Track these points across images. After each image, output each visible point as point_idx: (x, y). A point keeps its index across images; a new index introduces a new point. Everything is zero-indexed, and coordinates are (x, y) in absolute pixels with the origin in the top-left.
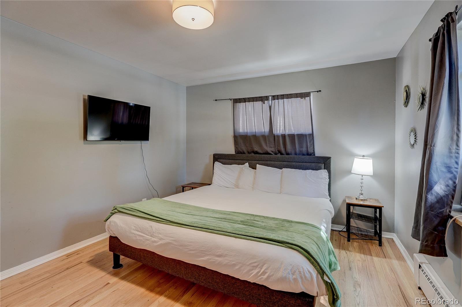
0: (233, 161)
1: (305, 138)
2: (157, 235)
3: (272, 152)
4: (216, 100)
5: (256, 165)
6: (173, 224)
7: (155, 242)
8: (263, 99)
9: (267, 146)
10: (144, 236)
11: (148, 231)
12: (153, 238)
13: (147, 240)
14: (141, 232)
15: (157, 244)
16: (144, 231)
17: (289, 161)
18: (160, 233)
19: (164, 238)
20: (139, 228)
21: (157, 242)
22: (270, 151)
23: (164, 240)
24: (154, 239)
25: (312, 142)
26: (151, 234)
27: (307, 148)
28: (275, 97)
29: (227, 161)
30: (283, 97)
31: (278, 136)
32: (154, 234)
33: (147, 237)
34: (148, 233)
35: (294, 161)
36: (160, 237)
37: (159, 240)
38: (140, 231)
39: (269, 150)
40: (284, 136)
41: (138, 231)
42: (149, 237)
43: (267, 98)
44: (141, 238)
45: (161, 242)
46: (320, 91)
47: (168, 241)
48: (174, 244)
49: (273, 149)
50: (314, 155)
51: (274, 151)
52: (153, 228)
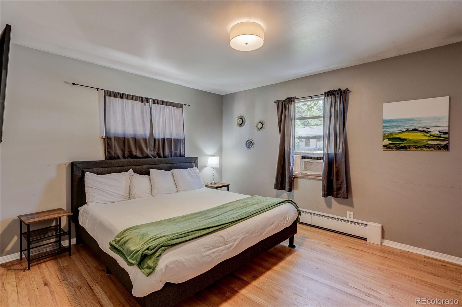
0: (110, 169)
1: (179, 142)
2: (230, 239)
3: (152, 155)
4: (74, 84)
5: (149, 170)
6: (238, 222)
7: (231, 246)
8: (143, 100)
9: (147, 149)
10: (219, 250)
11: (220, 242)
12: (227, 244)
13: (223, 250)
14: (214, 248)
15: (233, 247)
16: (217, 245)
17: (171, 162)
18: (232, 236)
19: (237, 238)
20: (211, 245)
21: (233, 245)
22: (150, 155)
23: (238, 239)
24: (228, 246)
25: (184, 146)
26: (224, 243)
27: (180, 150)
28: (155, 102)
29: (103, 170)
30: (163, 103)
31: (159, 140)
32: (227, 241)
33: (221, 249)
34: (221, 244)
35: (174, 163)
36: (234, 239)
37: (234, 242)
38: (212, 248)
39: (149, 153)
40: (164, 140)
41: (209, 250)
42: (223, 247)
43: (147, 100)
44: (216, 254)
45: (236, 243)
46: (189, 105)
47: (242, 237)
48: (246, 237)
49: (153, 153)
50: (185, 156)
51: (153, 154)
52: (224, 237)
